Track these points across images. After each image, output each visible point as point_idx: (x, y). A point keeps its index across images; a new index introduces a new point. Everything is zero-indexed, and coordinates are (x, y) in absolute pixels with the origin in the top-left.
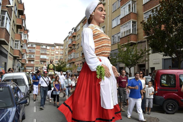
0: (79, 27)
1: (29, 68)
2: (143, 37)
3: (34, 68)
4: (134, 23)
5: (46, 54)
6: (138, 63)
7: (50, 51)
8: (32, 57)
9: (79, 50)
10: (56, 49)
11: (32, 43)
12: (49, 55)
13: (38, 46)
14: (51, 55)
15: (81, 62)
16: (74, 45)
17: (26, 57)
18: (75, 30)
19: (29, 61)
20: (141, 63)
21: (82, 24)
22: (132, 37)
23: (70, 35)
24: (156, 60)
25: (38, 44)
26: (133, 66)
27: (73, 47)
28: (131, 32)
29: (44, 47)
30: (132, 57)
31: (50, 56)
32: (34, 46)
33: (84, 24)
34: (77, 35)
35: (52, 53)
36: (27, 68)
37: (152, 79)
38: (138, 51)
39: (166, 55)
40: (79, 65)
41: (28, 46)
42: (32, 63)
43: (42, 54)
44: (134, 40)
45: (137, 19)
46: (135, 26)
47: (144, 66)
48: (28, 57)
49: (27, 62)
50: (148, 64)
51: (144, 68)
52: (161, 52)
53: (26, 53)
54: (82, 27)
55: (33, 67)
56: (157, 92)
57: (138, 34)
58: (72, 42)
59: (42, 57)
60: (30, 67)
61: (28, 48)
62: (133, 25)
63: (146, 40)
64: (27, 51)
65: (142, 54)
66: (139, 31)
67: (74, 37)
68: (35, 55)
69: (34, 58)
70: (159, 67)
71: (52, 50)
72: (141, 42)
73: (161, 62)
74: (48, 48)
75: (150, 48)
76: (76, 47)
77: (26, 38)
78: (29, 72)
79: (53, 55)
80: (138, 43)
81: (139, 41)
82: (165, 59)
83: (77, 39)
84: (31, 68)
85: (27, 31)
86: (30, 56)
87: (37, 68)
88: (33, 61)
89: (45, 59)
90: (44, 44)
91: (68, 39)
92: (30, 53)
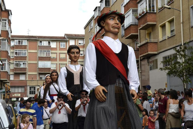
1: (16, 90)
3: (26, 90)
5: (49, 59)
7: (58, 52)
8: (22, 66)
11: (20, 38)
12: (55, 59)
13: (33, 44)
14: (61, 59)
17: (8, 67)
18: (107, 2)
19: (16, 74)
23: (97, 14)
25: (33, 39)
29: (45, 43)
31: (58, 62)
32: (25, 43)
36: (12, 90)
41: (12, 44)
42: (22, 78)
43: (41, 59)
48: (12, 67)
49: (12, 78)
53: (9, 58)
55: (24, 87)
59: (42, 64)
60: (18, 87)
61: (13, 48)
64: (10, 54)
68: (28, 62)
69: (25, 69)
71: (61, 49)
74: (53, 45)
77: (7, 28)
78: (17, 98)
79: (65, 60)
84: (20, 90)
85: (8, 12)
86: (17, 64)
87: (32, 90)
88: (25, 74)
89: (49, 69)
90: (45, 38)
91: (92, 24)
92: (16, 58)
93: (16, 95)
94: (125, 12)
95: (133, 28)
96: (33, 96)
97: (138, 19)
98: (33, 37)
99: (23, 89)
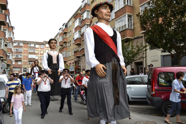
0: (71, 23)
1: (16, 69)
2: (139, 32)
3: (21, 70)
4: (130, 16)
5: (34, 53)
6: (134, 60)
7: (40, 50)
8: (20, 57)
9: (70, 47)
10: (46, 48)
11: (19, 42)
13: (26, 45)
14: (41, 54)
15: (73, 61)
16: (65, 42)
17: (12, 57)
18: (66, 26)
19: (16, 61)
20: (137, 61)
21: (73, 19)
22: (128, 32)
23: (61, 31)
24: (154, 57)
25: (25, 43)
26: (129, 64)
27: (64, 45)
28: (127, 27)
29: (32, 45)
30: (128, 54)
31: (39, 55)
32: (21, 44)
33: (76, 19)
34: (69, 31)
35: (42, 52)
36: (14, 69)
37: (148, 77)
38: (134, 47)
39: (165, 52)
40: (72, 65)
41: (14, 45)
42: (19, 63)
43: (30, 53)
44: (131, 36)
45: (133, 13)
46: (131, 20)
47: (141, 63)
48: (14, 57)
49: (14, 63)
50: (146, 61)
51: (141, 66)
52: (159, 48)
53: (12, 52)
54: (74, 22)
55: (21, 68)
56: (154, 93)
57: (134, 28)
58: (63, 39)
59: (30, 56)
61: (15, 47)
62: (128, 19)
63: (143, 35)
64: (13, 50)
65: (138, 50)
66: (136, 26)
67: (65, 33)
68: (23, 54)
69: (21, 58)
70: (157, 65)
71: (41, 49)
72: (138, 38)
73: (160, 59)
74: (37, 46)
75: (147, 44)
76: (68, 45)
77: (12, 36)
79: (43, 54)
80: (135, 39)
81: (136, 37)
82: (163, 56)
83: (68, 35)
84: (18, 70)
85: (12, 28)
86: (17, 56)
87: (25, 69)
88: (21, 61)
89: (34, 59)
90: (32, 42)
91: (58, 37)
92: (16, 52)
93: (16, 72)
94: (75, 31)
95: (79, 40)
96: (25, 73)
97: (81, 36)
98: (26, 41)
99: (20, 69)
